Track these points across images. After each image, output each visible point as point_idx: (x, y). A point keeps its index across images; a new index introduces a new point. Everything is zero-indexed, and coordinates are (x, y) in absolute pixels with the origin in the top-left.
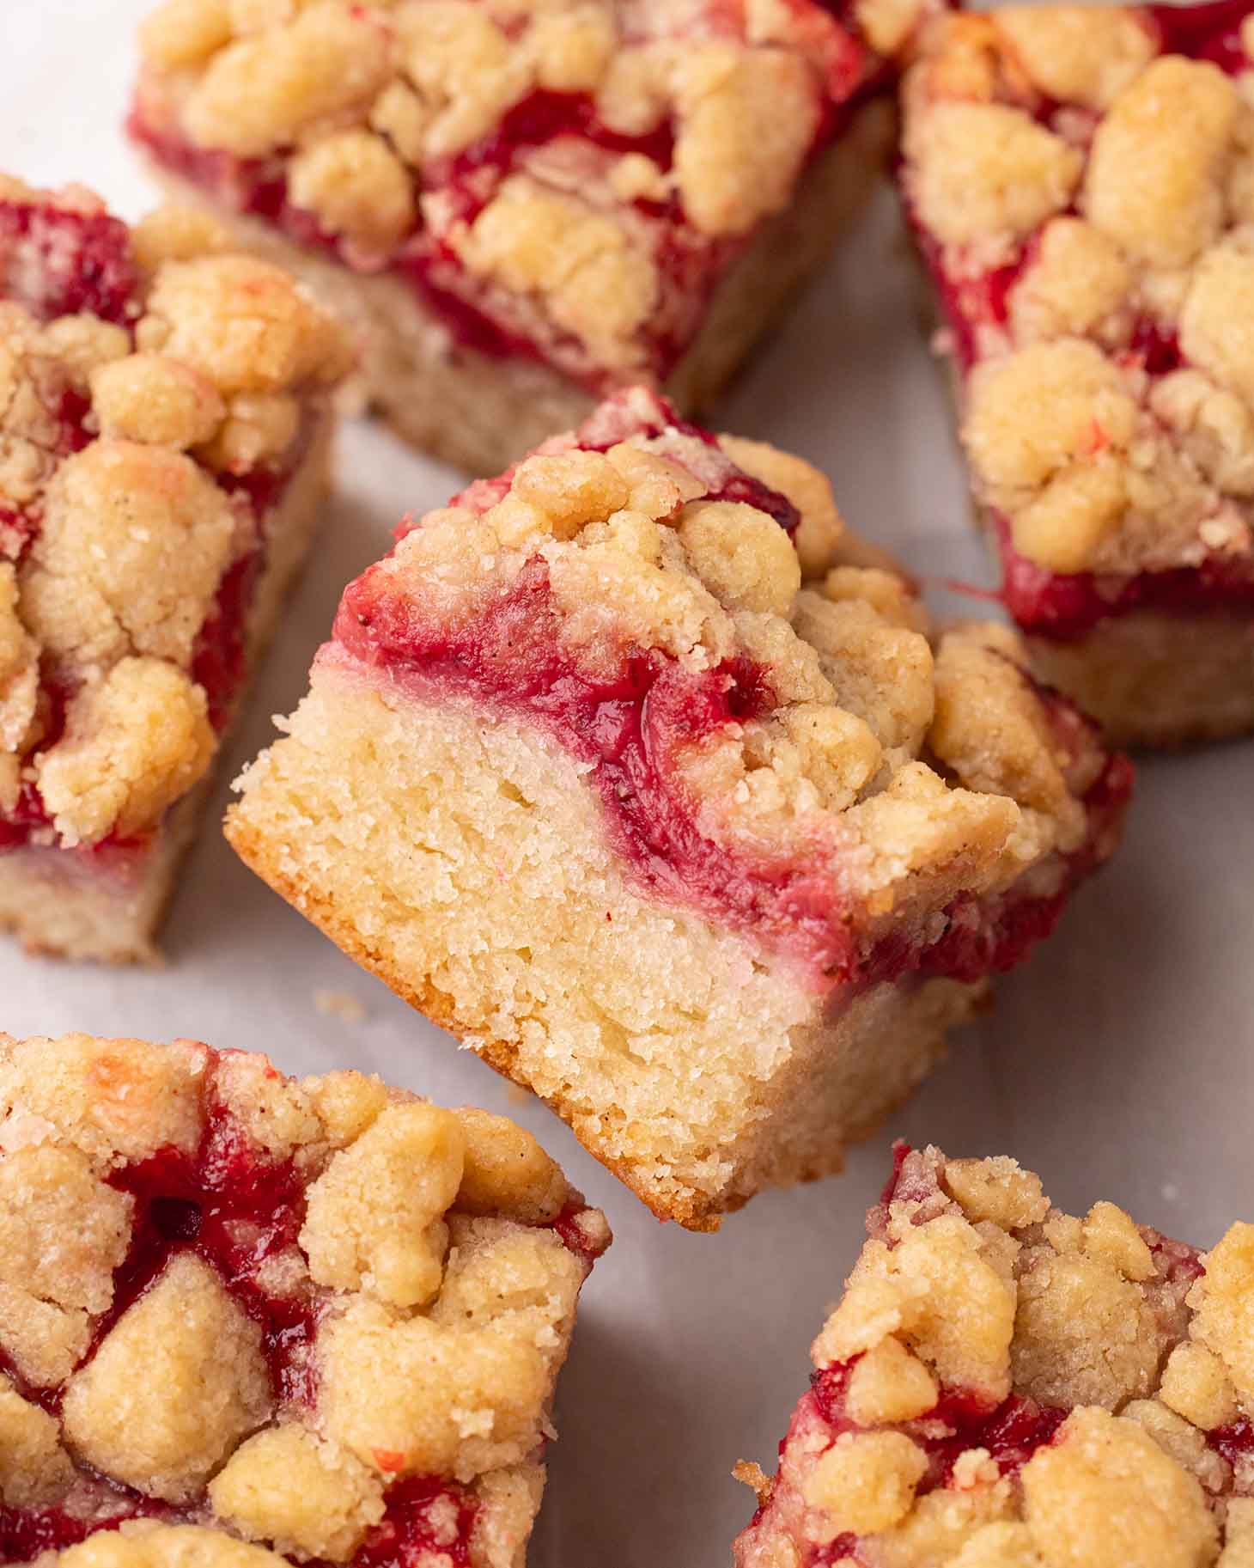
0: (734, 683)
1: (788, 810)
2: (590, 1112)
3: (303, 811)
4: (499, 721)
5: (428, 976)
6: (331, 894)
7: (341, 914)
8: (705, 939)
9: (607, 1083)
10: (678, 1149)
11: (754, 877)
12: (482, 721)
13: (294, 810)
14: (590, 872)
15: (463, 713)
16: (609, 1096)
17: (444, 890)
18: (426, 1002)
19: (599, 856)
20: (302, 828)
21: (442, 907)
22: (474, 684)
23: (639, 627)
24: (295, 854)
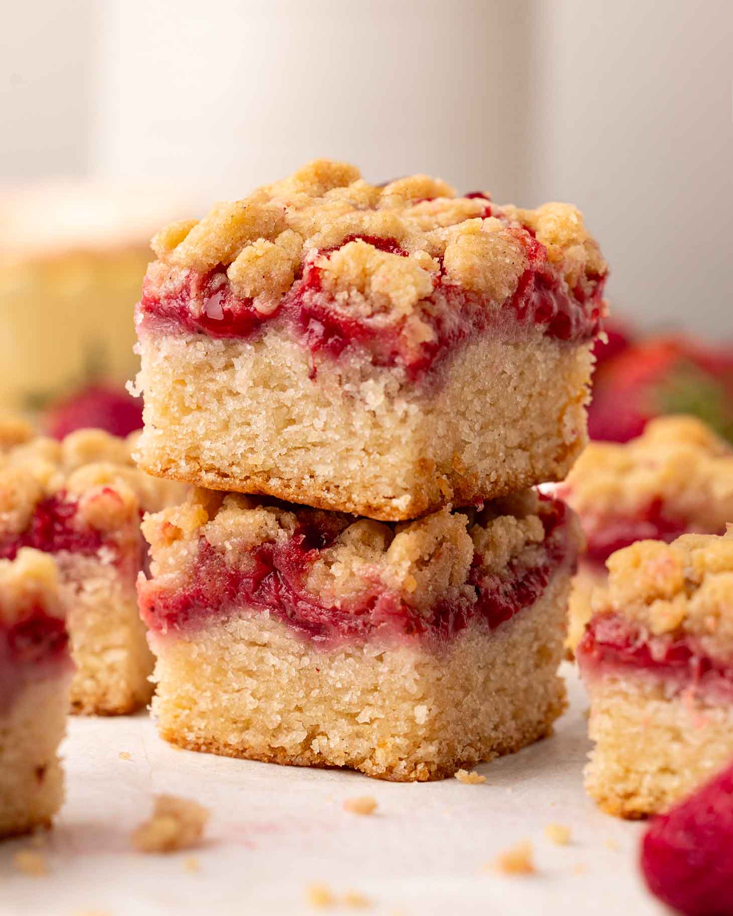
0: (304, 536)
1: (352, 574)
2: (363, 759)
3: (184, 708)
4: (228, 618)
5: (269, 746)
6: (213, 737)
7: (222, 742)
8: (358, 653)
9: (362, 740)
10: (404, 749)
11: (358, 613)
12: (223, 622)
13: (180, 710)
14: (300, 656)
15: (215, 625)
16: (365, 746)
17: (251, 703)
18: (275, 756)
19: (299, 647)
20: (187, 716)
21: (257, 710)
22: (209, 609)
23: (252, 539)
24: (190, 729)
